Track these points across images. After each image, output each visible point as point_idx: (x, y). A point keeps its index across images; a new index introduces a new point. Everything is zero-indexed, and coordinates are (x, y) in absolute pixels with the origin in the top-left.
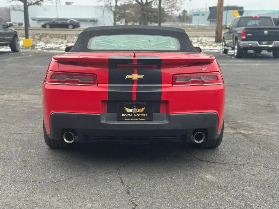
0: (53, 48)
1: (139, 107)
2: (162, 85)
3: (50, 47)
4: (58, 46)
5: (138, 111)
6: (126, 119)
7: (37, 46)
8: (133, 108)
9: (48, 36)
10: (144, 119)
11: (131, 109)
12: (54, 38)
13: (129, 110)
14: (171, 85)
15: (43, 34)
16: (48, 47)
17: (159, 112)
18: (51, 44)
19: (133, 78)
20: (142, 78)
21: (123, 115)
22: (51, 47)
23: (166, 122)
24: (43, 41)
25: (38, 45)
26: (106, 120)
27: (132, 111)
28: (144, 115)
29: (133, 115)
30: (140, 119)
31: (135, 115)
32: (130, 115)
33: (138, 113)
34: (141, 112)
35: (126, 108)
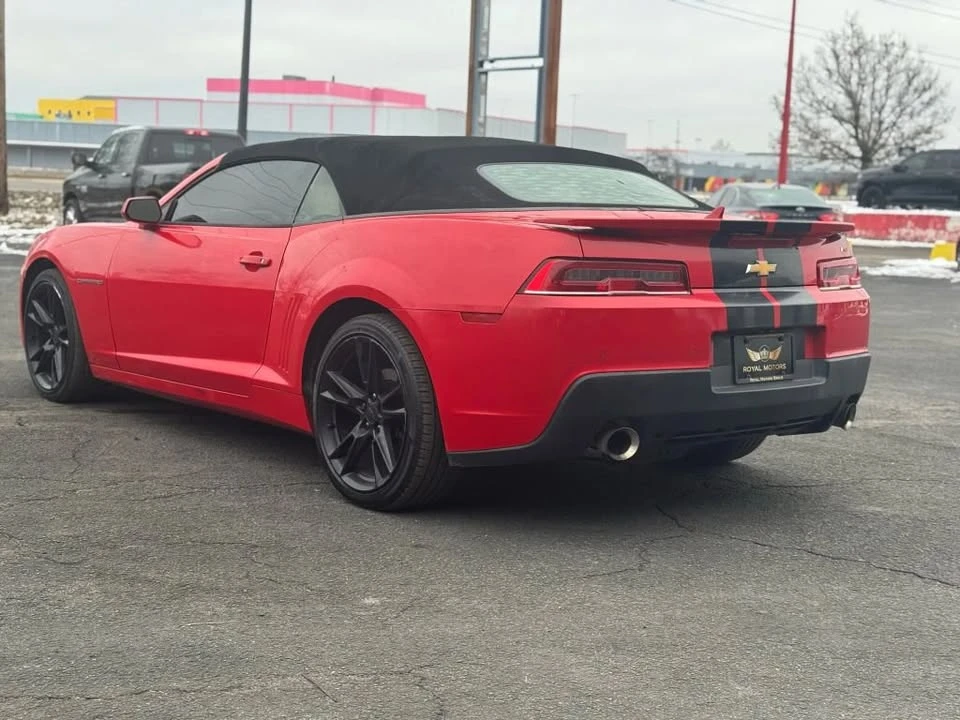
1: (772, 349)
2: (805, 288)
5: (771, 357)
6: (752, 380)
8: (762, 349)
10: (782, 377)
11: (757, 351)
13: (755, 356)
14: (816, 288)
17: (805, 358)
21: (745, 369)
23: (821, 381)
27: (759, 358)
28: (781, 366)
29: (762, 368)
30: (776, 378)
31: (766, 368)
32: (757, 369)
33: (770, 362)
34: (776, 358)
35: (750, 351)
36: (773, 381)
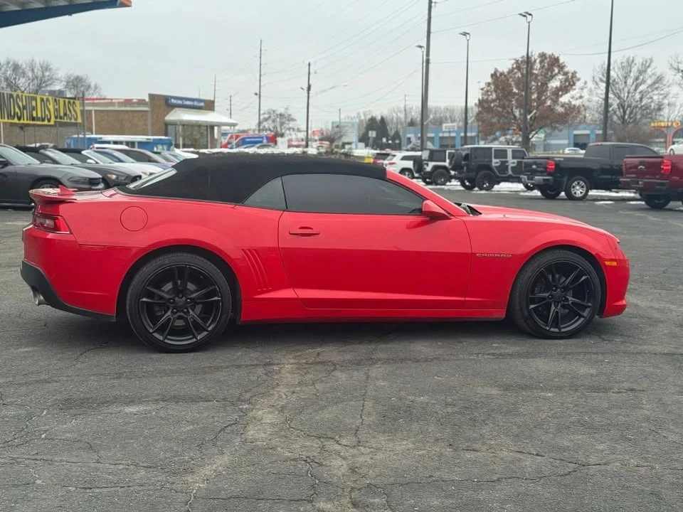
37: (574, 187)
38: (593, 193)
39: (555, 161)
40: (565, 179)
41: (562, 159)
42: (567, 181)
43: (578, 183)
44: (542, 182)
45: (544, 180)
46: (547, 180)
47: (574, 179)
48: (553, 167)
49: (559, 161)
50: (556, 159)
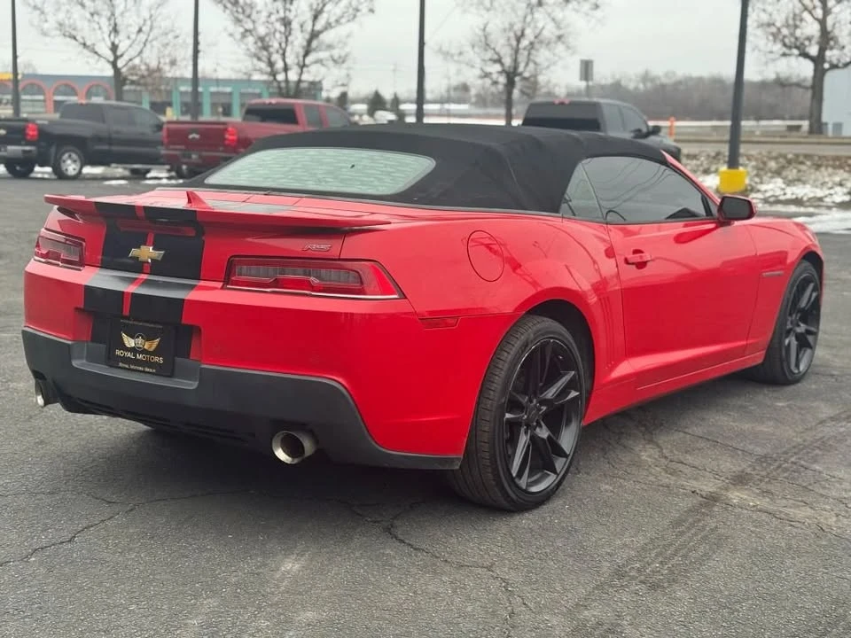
0: (805, 199)
1: (149, 338)
2: (202, 283)
3: (794, 197)
4: (819, 193)
5: (145, 347)
6: (121, 364)
7: (759, 191)
8: (138, 337)
9: (808, 163)
10: (156, 371)
11: (132, 337)
12: (823, 169)
13: (130, 342)
14: (220, 285)
15: (797, 156)
16: (789, 196)
17: (188, 357)
18: (804, 188)
19: (142, 258)
20: (159, 259)
21: (118, 352)
22: (800, 196)
23: (192, 385)
24: (784, 178)
25: (763, 187)
26: (87, 361)
27: (133, 345)
28: (156, 359)
29: (135, 356)
30: (147, 370)
31: (140, 357)
32: (129, 355)
33: (144, 352)
34: (152, 349)
35: (125, 336)
36: (144, 372)
37: (64, 161)
38: (87, 170)
39: (37, 124)
40: (53, 150)
41: (46, 122)
42: (56, 154)
43: (70, 156)
44: (20, 155)
45: (24, 152)
46: (30, 151)
47: (63, 150)
48: (36, 133)
49: (43, 125)
50: (39, 122)
